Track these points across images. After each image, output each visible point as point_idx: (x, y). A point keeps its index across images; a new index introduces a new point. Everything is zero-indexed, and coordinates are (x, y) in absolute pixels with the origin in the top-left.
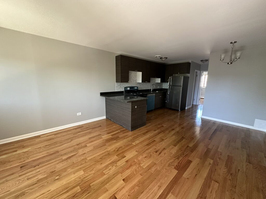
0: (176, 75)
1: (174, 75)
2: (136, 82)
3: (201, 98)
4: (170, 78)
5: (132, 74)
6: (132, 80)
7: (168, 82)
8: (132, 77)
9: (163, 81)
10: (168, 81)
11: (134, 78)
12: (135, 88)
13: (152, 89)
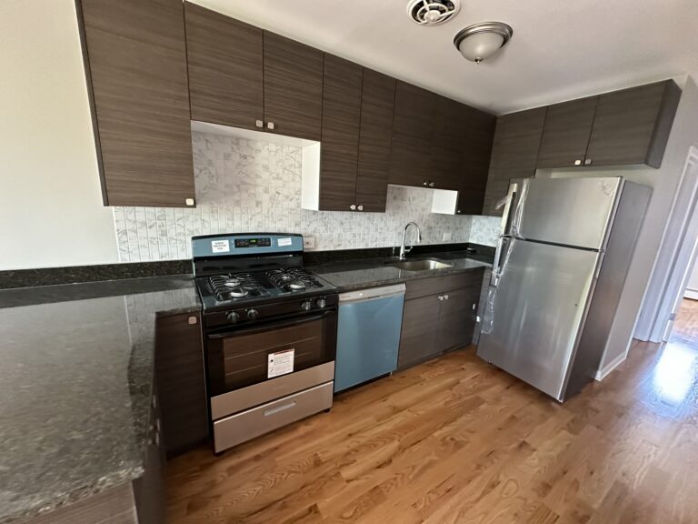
0: (555, 175)
1: (538, 173)
2: (293, 204)
3: (685, 298)
4: (514, 188)
5: (264, 153)
6: (266, 191)
7: (501, 216)
8: (265, 175)
9: (471, 205)
10: (504, 207)
11: (278, 178)
12: (280, 245)
13: (407, 248)
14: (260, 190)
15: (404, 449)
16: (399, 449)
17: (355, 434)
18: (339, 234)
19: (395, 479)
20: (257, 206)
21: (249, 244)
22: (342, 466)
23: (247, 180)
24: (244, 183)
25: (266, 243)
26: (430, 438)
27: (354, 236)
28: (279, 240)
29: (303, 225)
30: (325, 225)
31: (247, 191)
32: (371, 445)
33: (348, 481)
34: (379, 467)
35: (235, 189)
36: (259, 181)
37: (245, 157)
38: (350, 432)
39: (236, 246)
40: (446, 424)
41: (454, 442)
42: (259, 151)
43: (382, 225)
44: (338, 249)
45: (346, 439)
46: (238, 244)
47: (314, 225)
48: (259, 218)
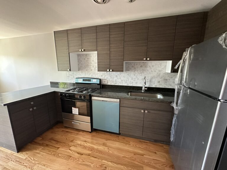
5: (93, 57)
6: (93, 67)
8: (93, 63)
12: (93, 81)
13: (146, 87)
14: (92, 67)
15: (89, 156)
16: (89, 154)
17: (87, 142)
18: (116, 80)
19: (76, 159)
20: (91, 71)
21: (86, 80)
22: (74, 145)
23: (88, 64)
24: (88, 65)
25: (90, 80)
26: (100, 160)
27: (122, 81)
28: (93, 80)
29: (103, 76)
30: (110, 77)
31: (89, 67)
32: (85, 147)
33: (70, 150)
34: (78, 153)
35: (86, 67)
36: (91, 64)
37: (88, 59)
38: (86, 141)
39: (83, 81)
40: (111, 162)
41: (105, 168)
42: (91, 56)
43: (134, 77)
44: (115, 85)
45: (83, 141)
46: (84, 80)
47: (107, 76)
48: (92, 74)
